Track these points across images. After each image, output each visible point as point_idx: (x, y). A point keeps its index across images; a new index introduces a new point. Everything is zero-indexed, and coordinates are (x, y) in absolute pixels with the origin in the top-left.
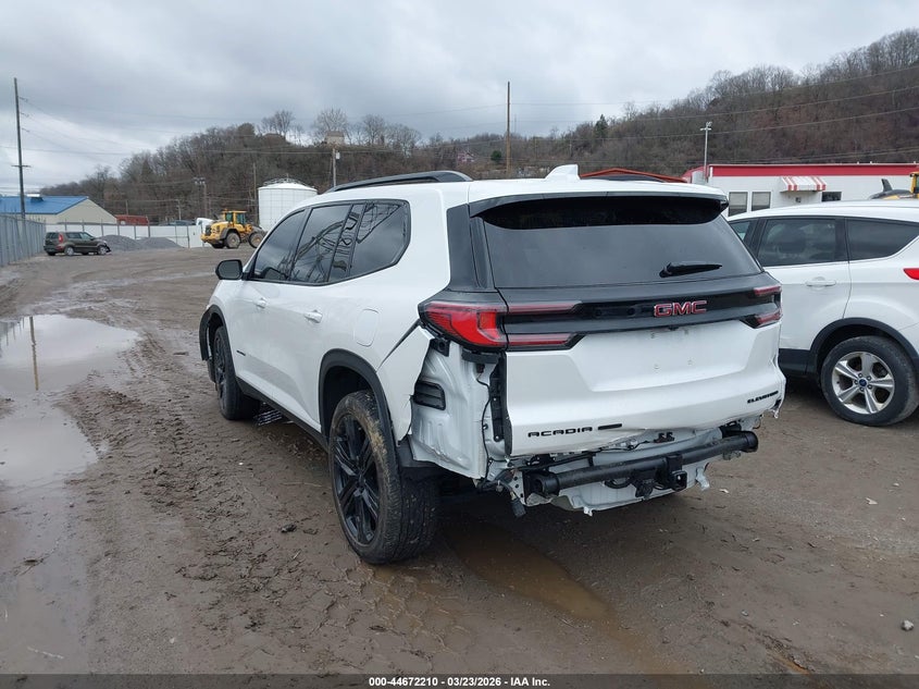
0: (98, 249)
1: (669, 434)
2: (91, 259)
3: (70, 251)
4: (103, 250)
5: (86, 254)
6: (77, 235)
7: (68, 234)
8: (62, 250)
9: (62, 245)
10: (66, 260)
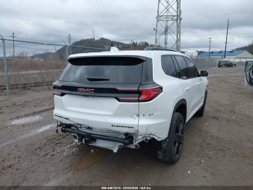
0: (232, 65)
1: (92, 128)
2: (231, 68)
3: (224, 66)
4: (234, 66)
5: (229, 67)
6: (227, 61)
7: (224, 61)
8: (222, 66)
9: (222, 64)
10: (223, 68)
